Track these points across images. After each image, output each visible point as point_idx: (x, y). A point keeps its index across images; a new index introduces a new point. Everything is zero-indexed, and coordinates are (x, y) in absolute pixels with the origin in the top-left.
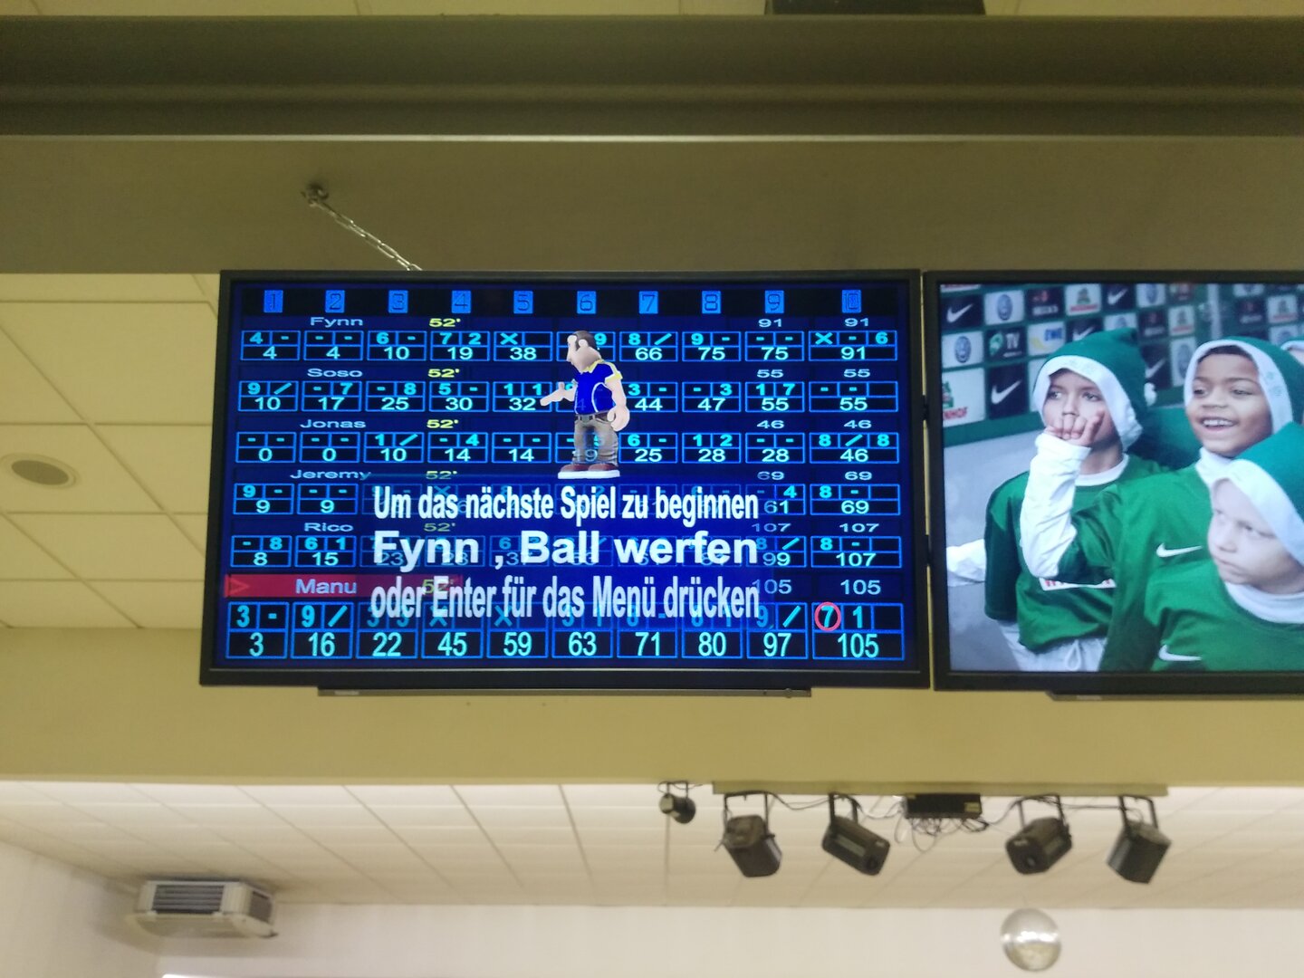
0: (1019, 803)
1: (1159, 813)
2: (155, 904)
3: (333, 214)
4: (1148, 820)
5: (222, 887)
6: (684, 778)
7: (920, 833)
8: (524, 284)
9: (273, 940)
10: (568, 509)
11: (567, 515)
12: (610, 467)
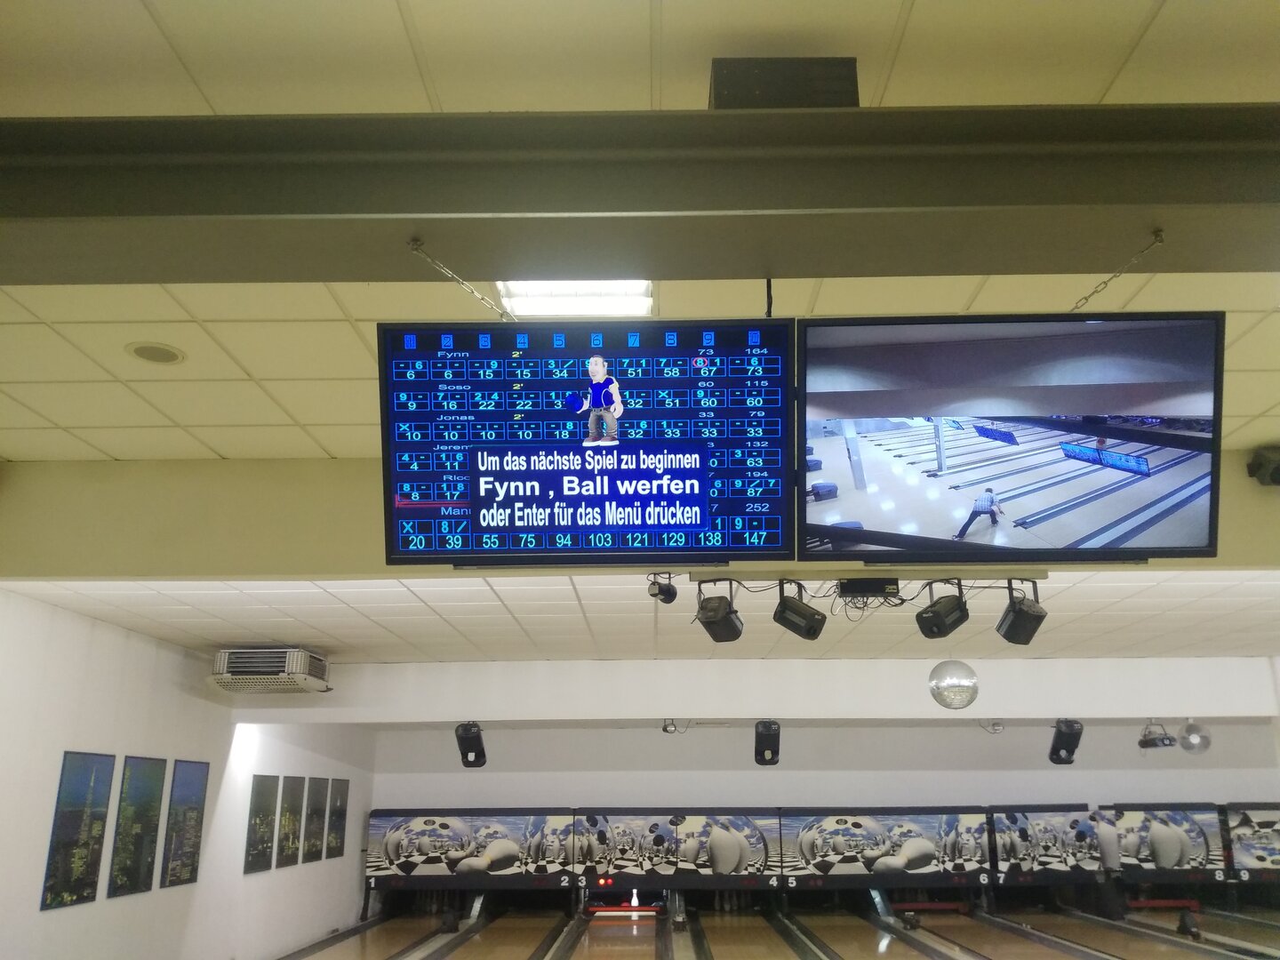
0: (930, 584)
1: (1041, 591)
2: (229, 667)
3: (429, 260)
4: (1031, 597)
5: (285, 653)
7: (851, 607)
9: (328, 693)
10: (590, 464)
11: (589, 467)
12: (613, 439)
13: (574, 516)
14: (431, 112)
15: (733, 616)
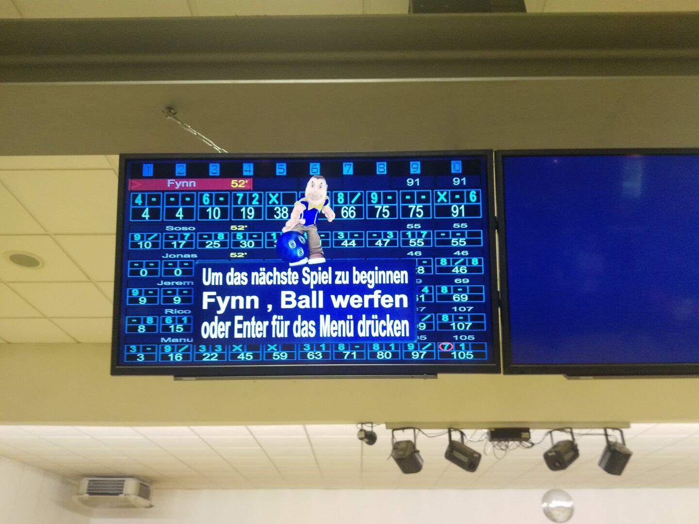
0: (550, 432)
1: (626, 437)
2: (88, 490)
3: (179, 123)
4: (620, 441)
5: (124, 481)
6: (371, 421)
7: (497, 449)
8: (281, 160)
9: (151, 509)
10: (306, 279)
11: (305, 282)
13: (290, 328)
15: (416, 455)
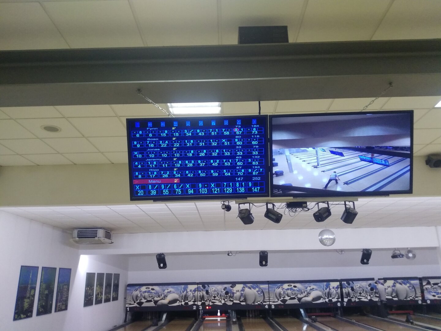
0: (318, 203)
1: (356, 205)
2: (78, 236)
4: (352, 207)
5: (97, 230)
7: (291, 212)
8: (188, 120)
9: (112, 244)
14: (144, 46)
15: (251, 215)
